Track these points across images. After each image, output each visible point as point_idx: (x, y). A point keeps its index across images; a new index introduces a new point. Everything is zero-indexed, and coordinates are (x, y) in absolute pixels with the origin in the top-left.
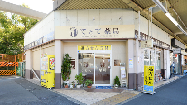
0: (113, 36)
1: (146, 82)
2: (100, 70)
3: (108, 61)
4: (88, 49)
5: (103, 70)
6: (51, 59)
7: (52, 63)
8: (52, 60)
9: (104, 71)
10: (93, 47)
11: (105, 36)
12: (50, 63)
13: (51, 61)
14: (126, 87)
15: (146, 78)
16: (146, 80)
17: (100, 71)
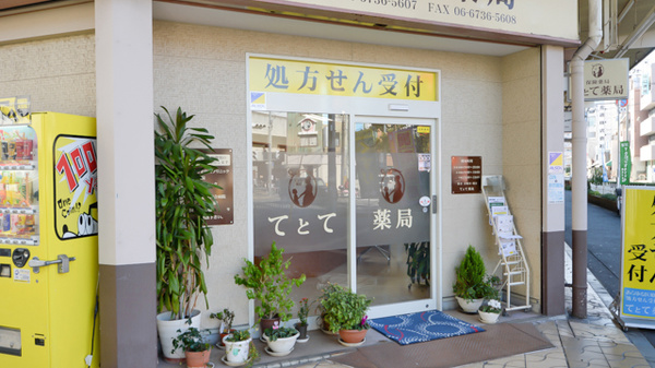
0: (487, 16)
1: (637, 270)
2: (382, 219)
3: (421, 166)
4: (310, 83)
5: (394, 218)
6: (67, 147)
7: (73, 185)
8: (75, 153)
9: (401, 222)
10: (341, 77)
11: (451, 10)
12: (62, 179)
13: (63, 161)
14: (528, 306)
15: (638, 253)
16: (639, 264)
17: (382, 225)
